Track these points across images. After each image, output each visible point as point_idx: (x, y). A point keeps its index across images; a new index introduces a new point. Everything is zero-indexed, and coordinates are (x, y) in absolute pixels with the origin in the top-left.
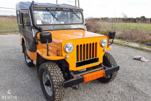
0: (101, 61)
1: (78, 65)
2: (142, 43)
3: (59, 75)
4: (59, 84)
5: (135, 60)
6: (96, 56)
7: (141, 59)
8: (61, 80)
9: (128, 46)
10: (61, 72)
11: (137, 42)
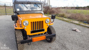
0: (46, 30)
1: (32, 32)
2: (81, 21)
3: (20, 37)
4: (20, 41)
5: (73, 31)
6: (43, 28)
7: (76, 31)
8: (21, 40)
9: (72, 23)
10: (22, 35)
11: (78, 20)
